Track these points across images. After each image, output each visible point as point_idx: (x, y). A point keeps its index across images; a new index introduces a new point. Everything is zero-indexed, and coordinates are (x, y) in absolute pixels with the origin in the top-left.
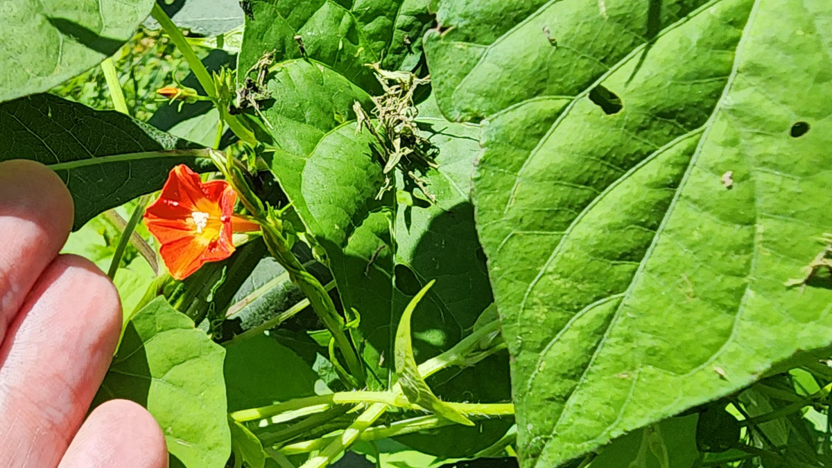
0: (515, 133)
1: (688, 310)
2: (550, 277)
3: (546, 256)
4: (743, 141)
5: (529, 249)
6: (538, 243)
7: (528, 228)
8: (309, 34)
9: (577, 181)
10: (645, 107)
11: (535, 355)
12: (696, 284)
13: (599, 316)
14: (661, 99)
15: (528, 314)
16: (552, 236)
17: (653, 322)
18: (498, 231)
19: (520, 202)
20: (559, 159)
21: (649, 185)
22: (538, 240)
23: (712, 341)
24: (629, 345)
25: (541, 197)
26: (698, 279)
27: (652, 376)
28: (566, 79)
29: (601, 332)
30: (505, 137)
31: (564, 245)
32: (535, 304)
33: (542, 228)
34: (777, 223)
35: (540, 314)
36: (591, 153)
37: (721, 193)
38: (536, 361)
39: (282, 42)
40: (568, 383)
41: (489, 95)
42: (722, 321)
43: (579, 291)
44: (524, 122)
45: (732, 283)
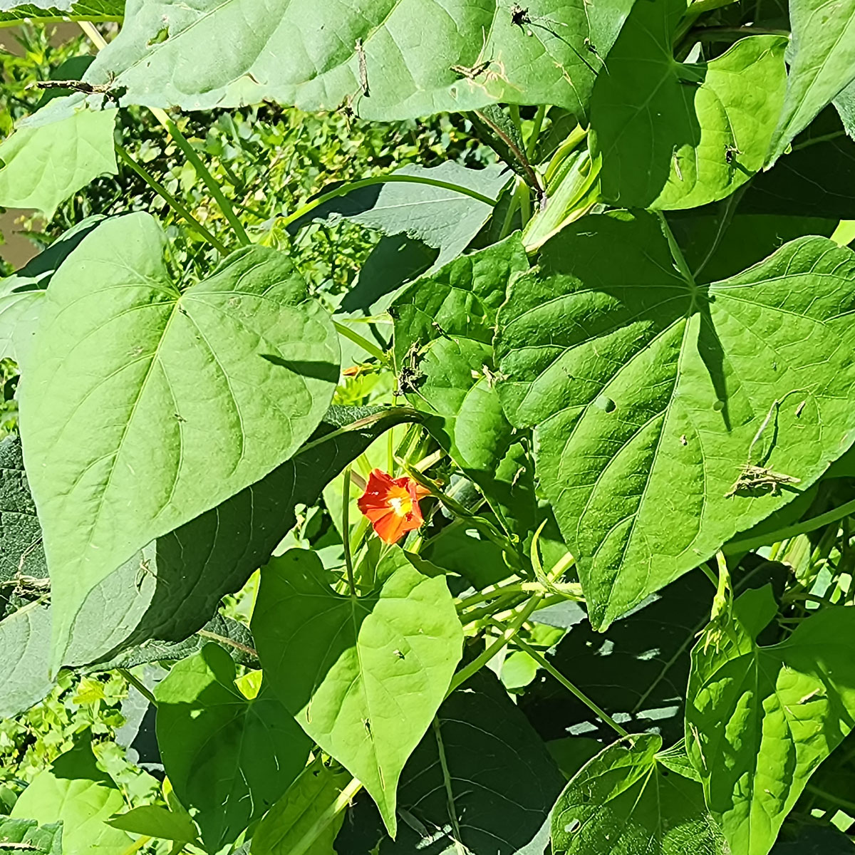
0: (556, 432)
1: (673, 519)
2: (591, 512)
3: (586, 499)
4: (689, 416)
5: (576, 497)
6: (580, 493)
7: (573, 485)
8: (443, 317)
9: (597, 454)
10: (628, 405)
11: (590, 559)
12: (675, 503)
13: (623, 530)
14: (637, 400)
15: (581, 535)
16: (587, 488)
17: (654, 528)
18: (555, 489)
19: (566, 471)
20: (584, 443)
21: (639, 449)
22: (580, 492)
23: (690, 534)
24: (643, 544)
25: (577, 466)
26: (676, 500)
27: (659, 560)
28: (581, 396)
29: (626, 538)
30: (551, 435)
31: (596, 491)
32: (584, 529)
33: (581, 484)
34: (714, 461)
35: (589, 534)
36: (602, 437)
37: (681, 448)
38: (591, 562)
39: (424, 329)
40: (612, 572)
41: (538, 411)
42: (693, 522)
43: (609, 517)
44: (560, 425)
45: (696, 499)
